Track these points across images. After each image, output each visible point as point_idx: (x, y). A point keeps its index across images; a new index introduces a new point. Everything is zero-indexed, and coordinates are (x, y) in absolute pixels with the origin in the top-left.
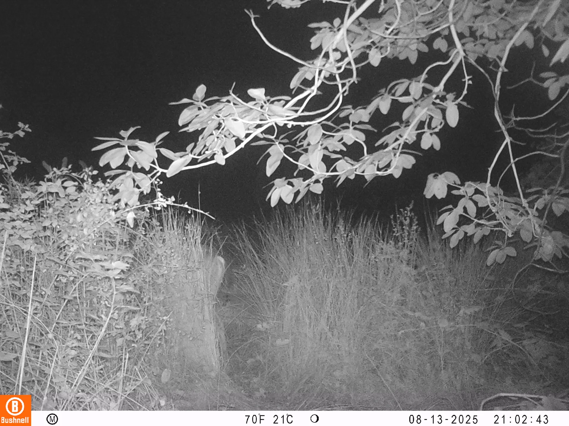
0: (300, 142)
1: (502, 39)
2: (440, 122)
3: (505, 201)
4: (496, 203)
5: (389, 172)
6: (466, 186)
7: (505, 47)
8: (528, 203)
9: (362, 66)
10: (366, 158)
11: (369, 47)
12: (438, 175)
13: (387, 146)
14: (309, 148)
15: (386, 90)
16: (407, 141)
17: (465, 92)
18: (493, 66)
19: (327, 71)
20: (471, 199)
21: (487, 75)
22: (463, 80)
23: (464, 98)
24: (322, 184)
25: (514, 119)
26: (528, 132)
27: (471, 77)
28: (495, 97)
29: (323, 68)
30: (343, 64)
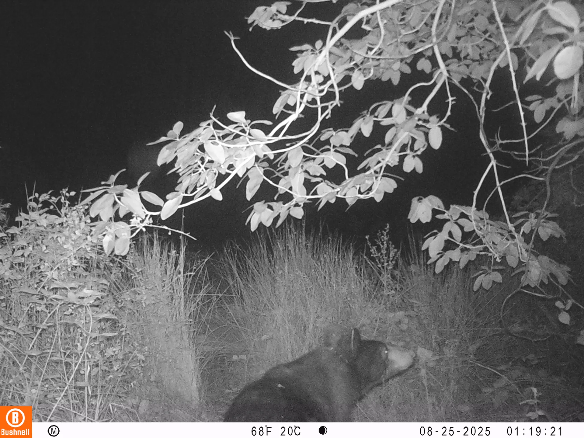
0: (281, 165)
1: (486, 60)
2: (423, 145)
3: (491, 225)
4: (482, 227)
5: (371, 195)
6: (451, 209)
7: (490, 68)
8: (515, 227)
9: (345, 89)
10: (348, 181)
11: (352, 69)
12: (422, 199)
13: (369, 168)
14: (290, 170)
15: (368, 111)
16: (389, 164)
17: (449, 113)
18: (477, 87)
19: (310, 94)
20: (457, 223)
21: (471, 96)
22: (447, 101)
23: (447, 120)
24: (303, 208)
25: (501, 142)
26: (512, 155)
27: (455, 98)
28: (480, 119)
29: (306, 91)
30: (325, 87)
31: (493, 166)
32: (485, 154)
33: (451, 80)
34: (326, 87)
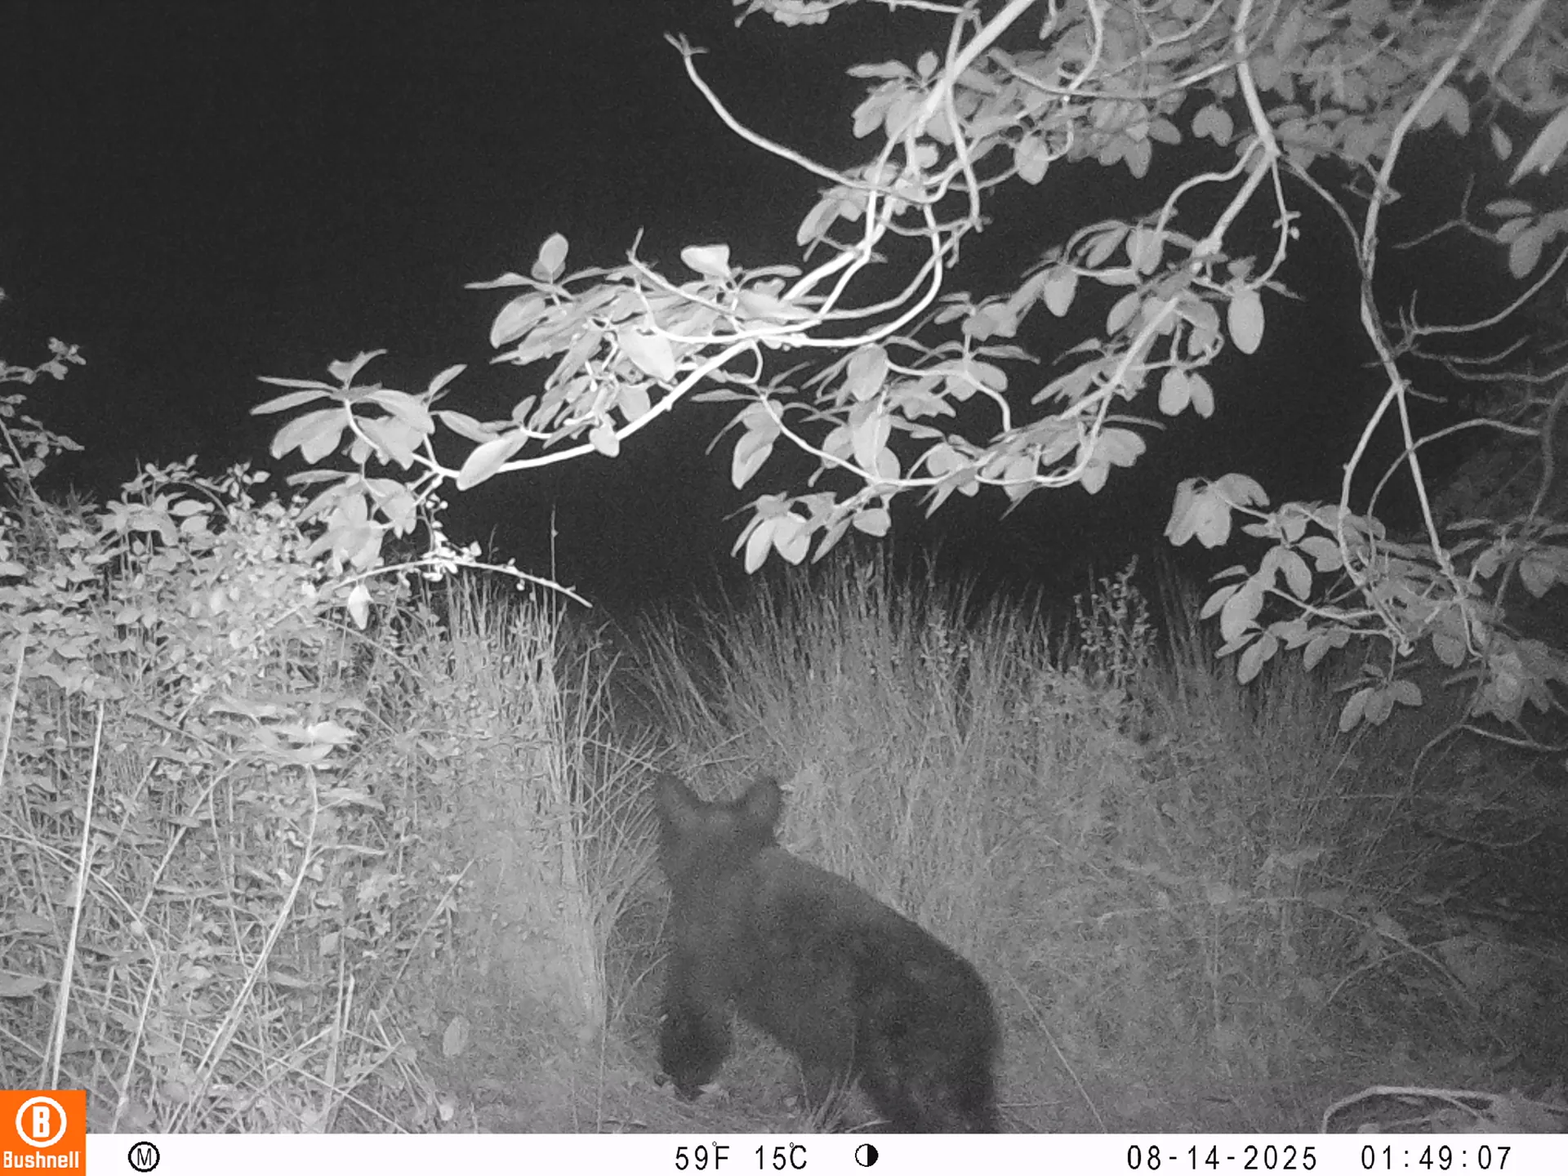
0: (826, 391)
1: (1384, 107)
2: (1212, 341)
3: (1390, 555)
4: (1365, 560)
5: (1072, 476)
6: (1283, 513)
7: (1392, 131)
8: (1455, 560)
9: (997, 186)
10: (1009, 439)
11: (1015, 132)
12: (1205, 484)
13: (1065, 404)
14: (853, 409)
15: (1063, 252)
16: (1122, 393)
17: (1281, 256)
18: (1358, 185)
19: (900, 198)
20: (1296, 549)
21: (1341, 210)
22: (1275, 224)
23: (1277, 271)
24: (889, 510)
25: (1416, 331)
26: (1449, 365)
27: (1297, 215)
28: (1363, 270)
29: (888, 189)
30: (941, 181)
31: (1395, 398)
32: (1374, 364)
33: (1287, 164)
34: (944, 179)
